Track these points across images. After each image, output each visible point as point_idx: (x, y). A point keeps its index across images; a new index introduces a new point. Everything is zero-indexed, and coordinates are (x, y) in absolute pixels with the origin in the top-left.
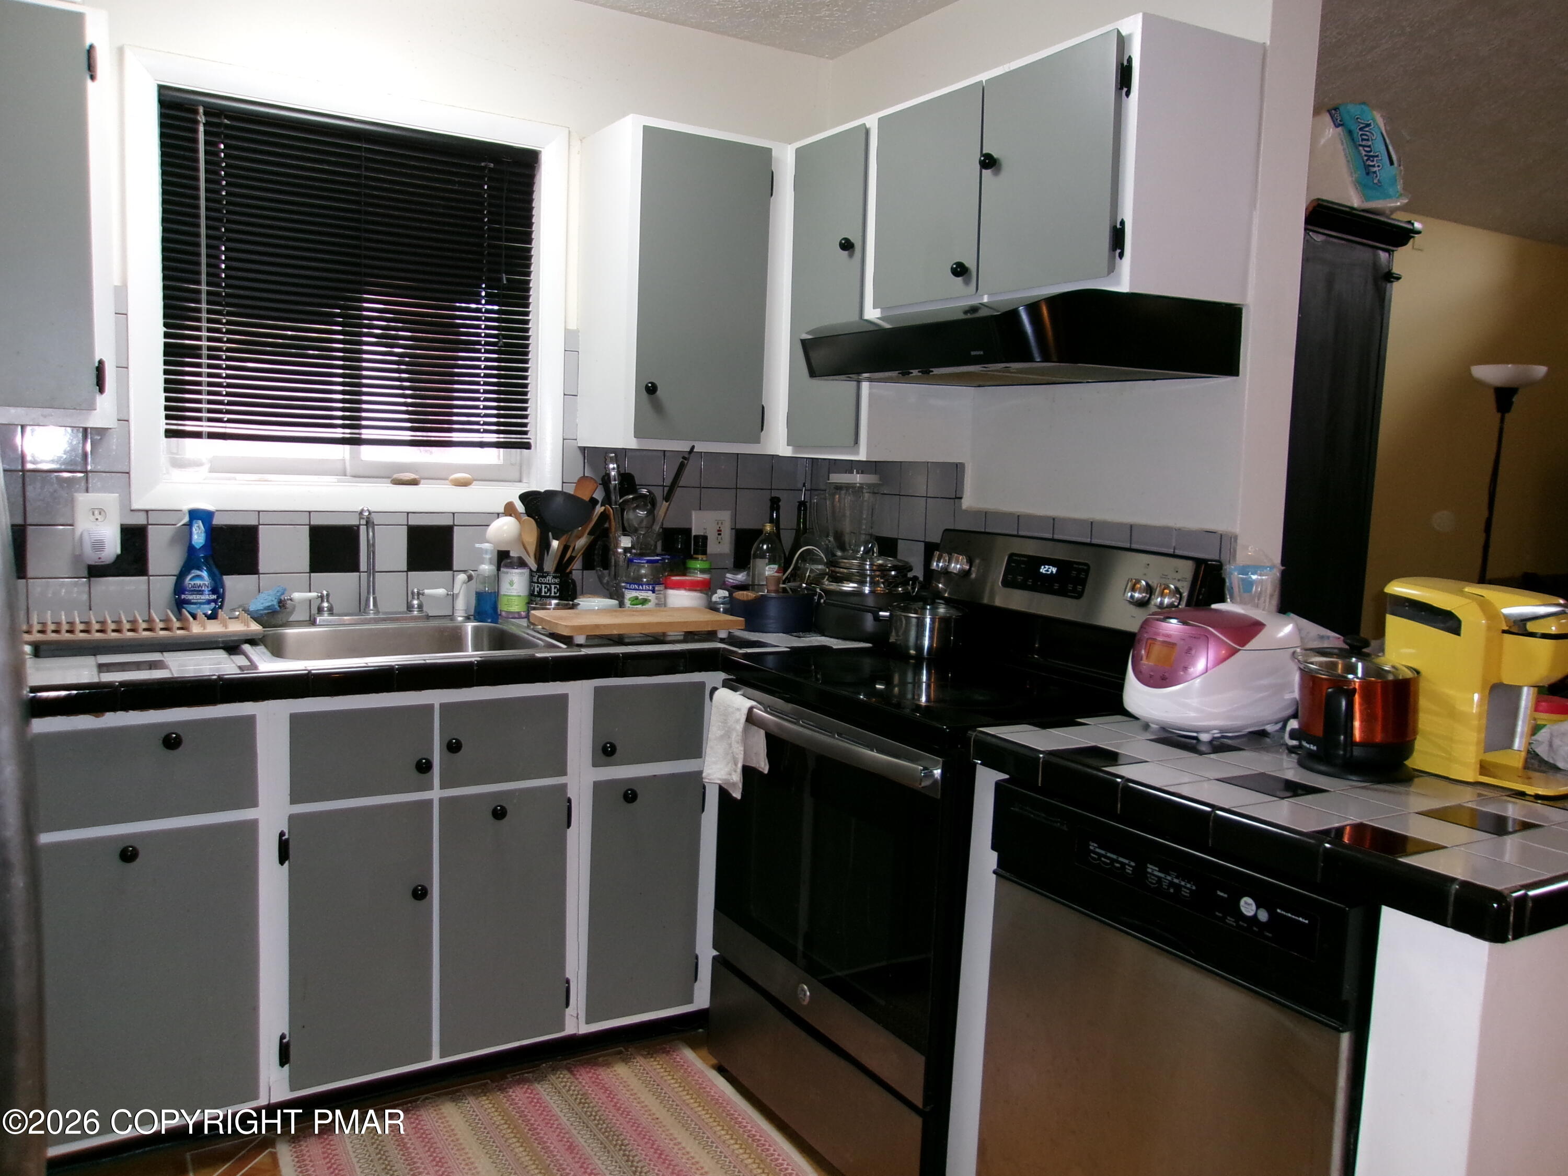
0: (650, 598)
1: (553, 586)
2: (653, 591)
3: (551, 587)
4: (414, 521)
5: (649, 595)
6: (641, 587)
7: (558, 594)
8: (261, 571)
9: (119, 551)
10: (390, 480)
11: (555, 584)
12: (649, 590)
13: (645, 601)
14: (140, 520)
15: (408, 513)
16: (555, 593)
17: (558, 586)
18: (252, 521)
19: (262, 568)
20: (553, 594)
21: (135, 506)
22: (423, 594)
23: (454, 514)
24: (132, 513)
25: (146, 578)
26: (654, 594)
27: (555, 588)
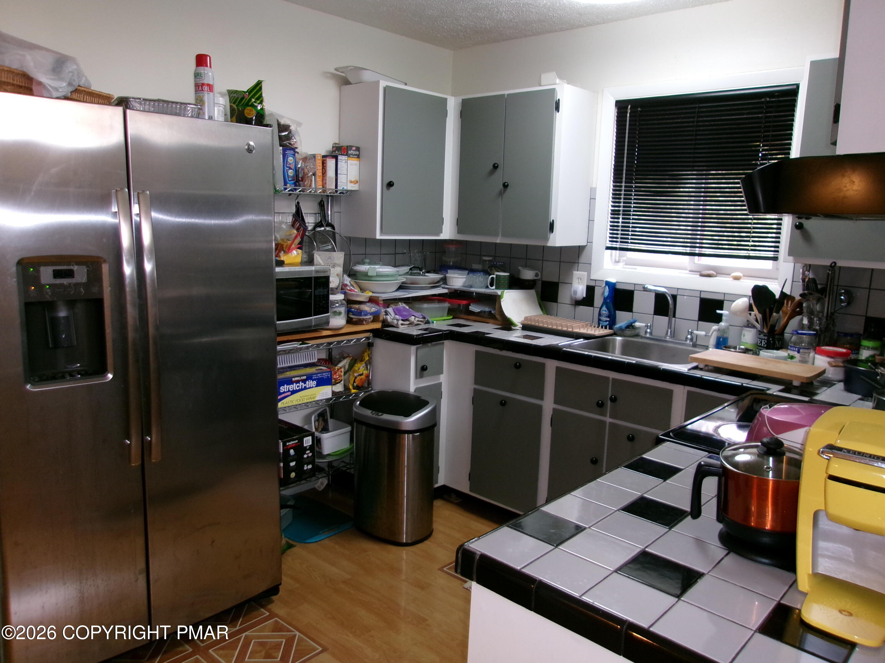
0: (795, 356)
1: (763, 341)
2: (799, 352)
3: (762, 341)
4: (704, 296)
5: (795, 354)
6: (795, 349)
7: (765, 346)
8: (634, 311)
9: (585, 296)
10: (699, 273)
11: (764, 339)
12: (795, 351)
13: (792, 357)
14: (592, 284)
15: (701, 291)
16: (764, 345)
17: (766, 341)
18: (631, 288)
19: (634, 309)
20: (762, 345)
21: (592, 278)
22: (693, 333)
23: (724, 294)
24: (591, 281)
25: (593, 308)
26: (798, 354)
27: (764, 342)
